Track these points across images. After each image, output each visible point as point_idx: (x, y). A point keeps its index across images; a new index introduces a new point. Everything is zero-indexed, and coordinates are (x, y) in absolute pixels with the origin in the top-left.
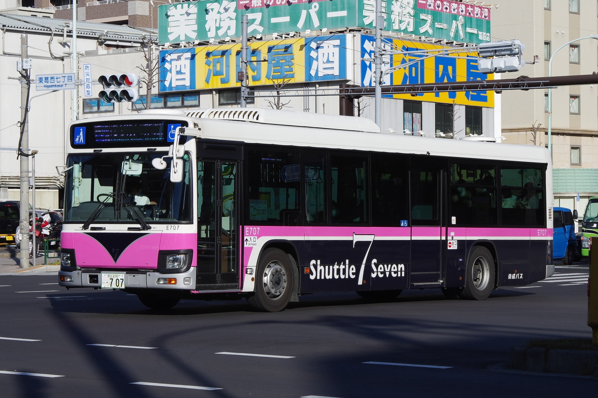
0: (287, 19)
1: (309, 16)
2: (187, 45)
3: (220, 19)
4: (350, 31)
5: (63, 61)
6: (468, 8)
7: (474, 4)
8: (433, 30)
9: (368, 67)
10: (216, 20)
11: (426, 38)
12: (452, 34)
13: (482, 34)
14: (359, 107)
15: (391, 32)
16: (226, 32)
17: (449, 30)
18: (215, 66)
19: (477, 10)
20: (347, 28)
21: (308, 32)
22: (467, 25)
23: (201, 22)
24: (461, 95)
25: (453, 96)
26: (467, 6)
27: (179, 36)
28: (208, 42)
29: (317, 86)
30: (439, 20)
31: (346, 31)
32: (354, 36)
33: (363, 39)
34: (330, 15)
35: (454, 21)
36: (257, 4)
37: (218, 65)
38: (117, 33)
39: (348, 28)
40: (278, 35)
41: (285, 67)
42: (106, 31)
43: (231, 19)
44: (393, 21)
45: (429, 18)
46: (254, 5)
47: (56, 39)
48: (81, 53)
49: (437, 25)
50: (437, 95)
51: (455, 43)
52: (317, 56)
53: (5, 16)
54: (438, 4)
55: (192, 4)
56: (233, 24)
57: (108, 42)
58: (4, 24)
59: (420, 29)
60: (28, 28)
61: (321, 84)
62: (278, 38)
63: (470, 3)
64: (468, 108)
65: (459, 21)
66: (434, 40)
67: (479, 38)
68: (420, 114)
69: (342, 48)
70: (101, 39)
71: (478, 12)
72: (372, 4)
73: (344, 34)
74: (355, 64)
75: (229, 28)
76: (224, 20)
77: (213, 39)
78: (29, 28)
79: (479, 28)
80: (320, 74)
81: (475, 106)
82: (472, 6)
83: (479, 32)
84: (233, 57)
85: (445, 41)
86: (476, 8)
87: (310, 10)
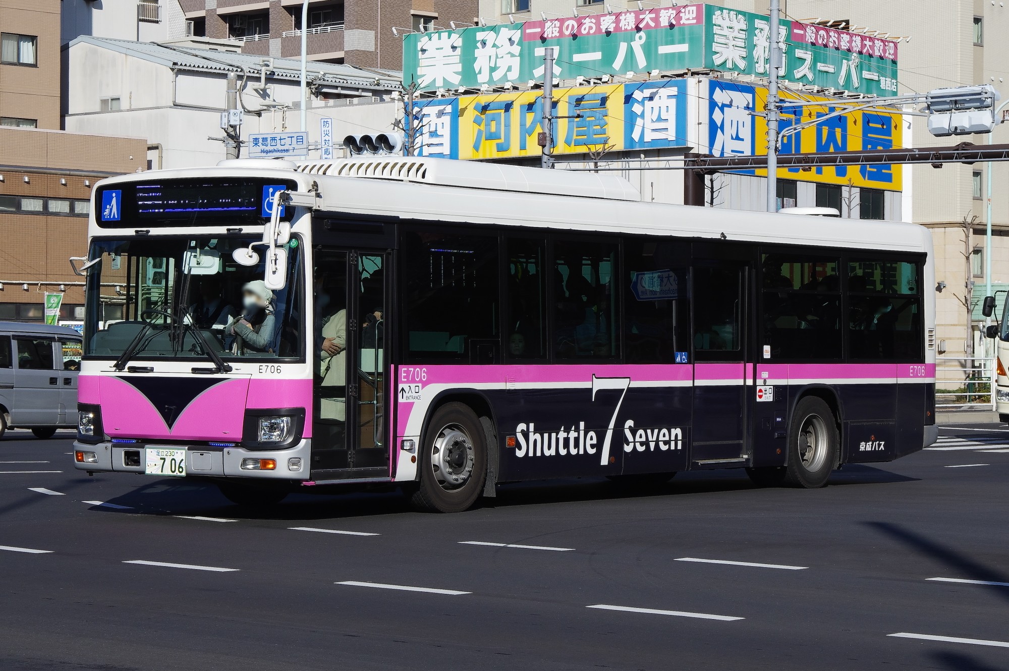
0: (597, 56)
1: (630, 52)
2: (446, 94)
3: (497, 55)
4: (693, 74)
5: (259, 117)
6: (865, 42)
7: (875, 35)
8: (814, 74)
9: (719, 129)
10: (490, 57)
11: (804, 86)
12: (841, 81)
13: (886, 80)
14: (712, 188)
15: (753, 75)
16: (506, 75)
17: (836, 74)
18: (488, 125)
19: (878, 44)
20: (688, 70)
21: (630, 75)
22: (864, 66)
23: (468, 60)
24: (853, 170)
25: (841, 172)
26: (863, 38)
27: (435, 80)
28: (479, 90)
29: (642, 156)
30: (822, 60)
31: (686, 74)
32: (699, 82)
33: (713, 86)
34: (663, 50)
35: (845, 61)
36: (553, 33)
37: (493, 124)
38: (338, 76)
39: (690, 70)
40: (584, 80)
41: (595, 127)
42: (323, 73)
43: (513, 55)
44: (755, 61)
45: (808, 56)
46: (548, 35)
47: (251, 84)
48: (287, 105)
49: (820, 66)
50: (819, 171)
51: (846, 93)
52: (643, 112)
53: (174, 50)
54: (822, 35)
55: (454, 33)
56: (516, 63)
57: (325, 90)
58: (175, 62)
59: (795, 73)
60: (209, 67)
61: (648, 153)
62: (583, 85)
63: (870, 33)
64: (863, 191)
65: (852, 61)
66: (816, 88)
67: (881, 86)
68: (794, 200)
69: (681, 99)
70: (315, 84)
71: (880, 47)
72: (725, 34)
73: (685, 78)
74: (701, 123)
75: (509, 69)
76: (502, 57)
77: (487, 85)
78: (211, 68)
79: (881, 71)
80: (647, 138)
81: (874, 189)
82: (871, 39)
83: (881, 78)
84: (515, 111)
85: (833, 90)
86: (876, 41)
87: (632, 44)
